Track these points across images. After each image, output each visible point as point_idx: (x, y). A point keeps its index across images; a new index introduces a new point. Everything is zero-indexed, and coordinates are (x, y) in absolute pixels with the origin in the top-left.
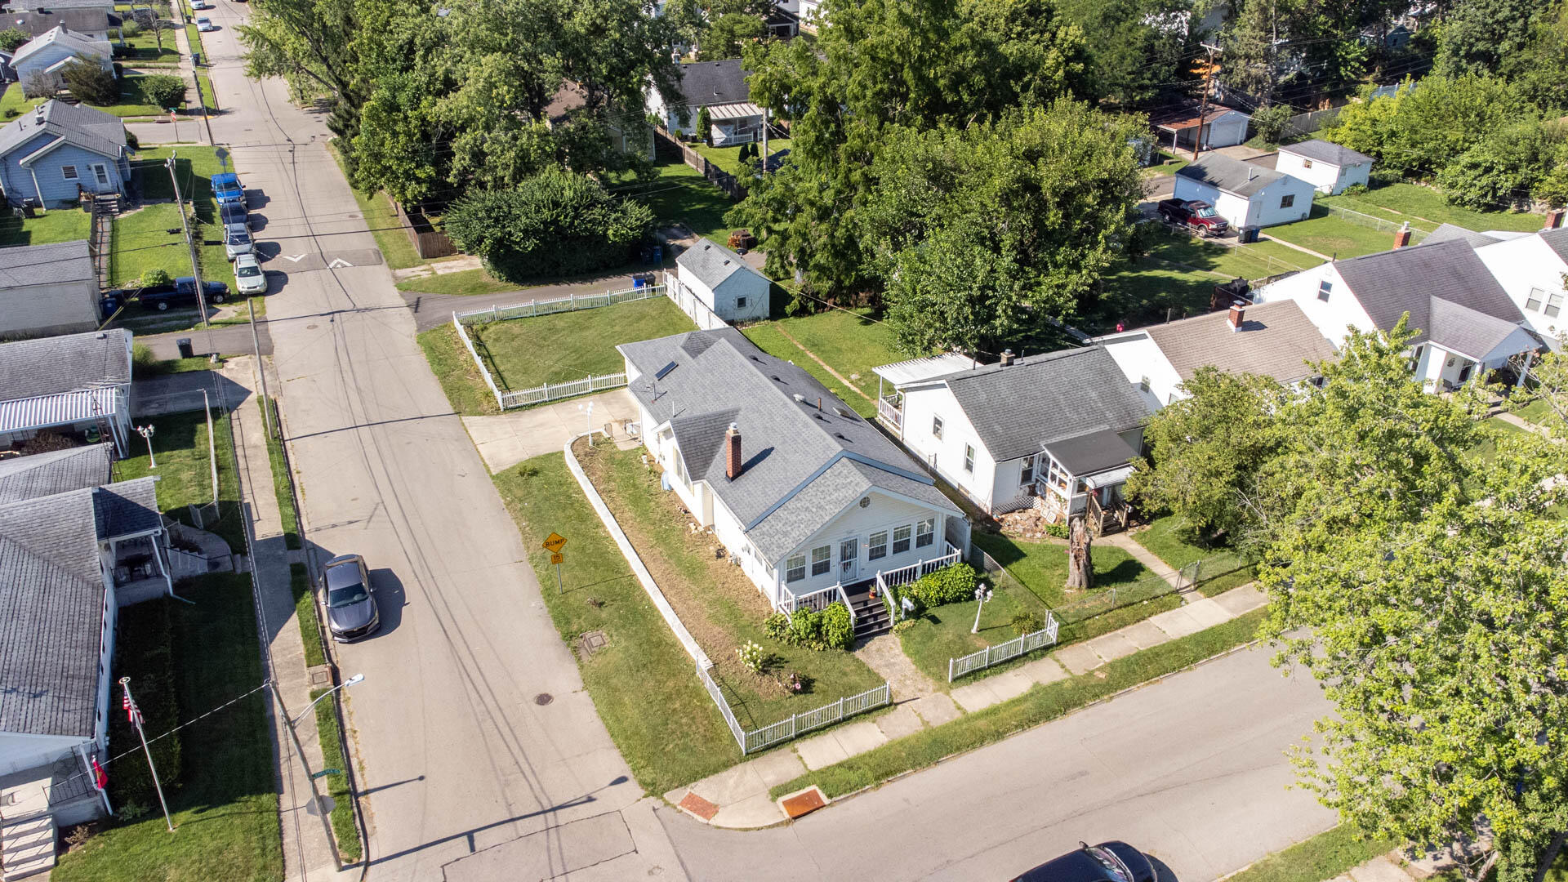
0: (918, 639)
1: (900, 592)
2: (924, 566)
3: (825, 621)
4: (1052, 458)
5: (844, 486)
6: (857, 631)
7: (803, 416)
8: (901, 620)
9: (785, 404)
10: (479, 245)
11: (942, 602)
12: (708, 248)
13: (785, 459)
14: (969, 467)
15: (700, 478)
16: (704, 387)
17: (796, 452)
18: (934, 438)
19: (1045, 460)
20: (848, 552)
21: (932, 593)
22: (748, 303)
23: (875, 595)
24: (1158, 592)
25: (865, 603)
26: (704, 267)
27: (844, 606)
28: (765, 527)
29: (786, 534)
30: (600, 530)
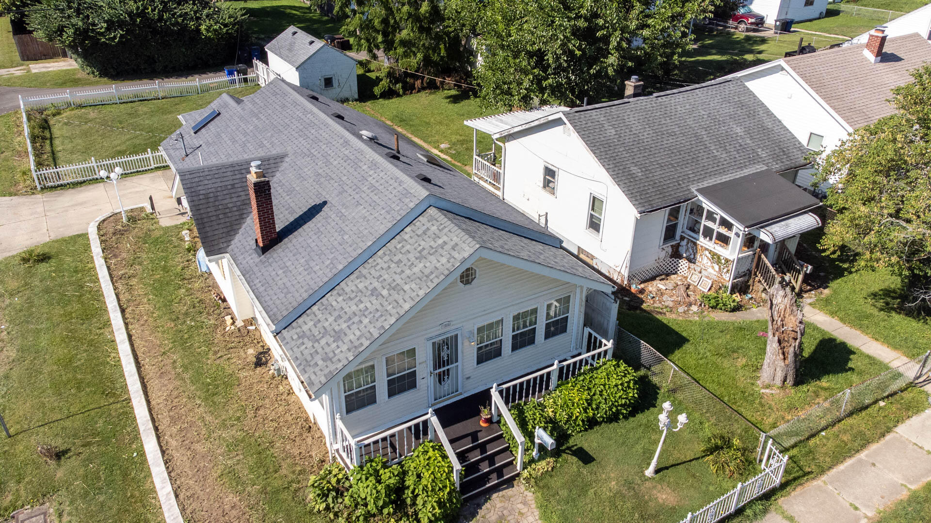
0: (564, 493)
1: (528, 415)
2: (561, 369)
3: (410, 481)
4: (707, 205)
5: (434, 251)
6: (465, 487)
7: (371, 154)
8: (532, 461)
9: (346, 143)
10: (61, 35)
11: (592, 423)
12: (295, 33)
13: (342, 216)
14: (594, 225)
15: (221, 251)
16: (245, 134)
17: (358, 204)
18: (545, 195)
19: (698, 210)
20: (444, 354)
21: (576, 412)
22: (335, 83)
23: (489, 421)
24: (894, 387)
25: (474, 436)
26: (290, 50)
27: (440, 448)
28: (306, 324)
29: (338, 336)
30: (106, 331)
